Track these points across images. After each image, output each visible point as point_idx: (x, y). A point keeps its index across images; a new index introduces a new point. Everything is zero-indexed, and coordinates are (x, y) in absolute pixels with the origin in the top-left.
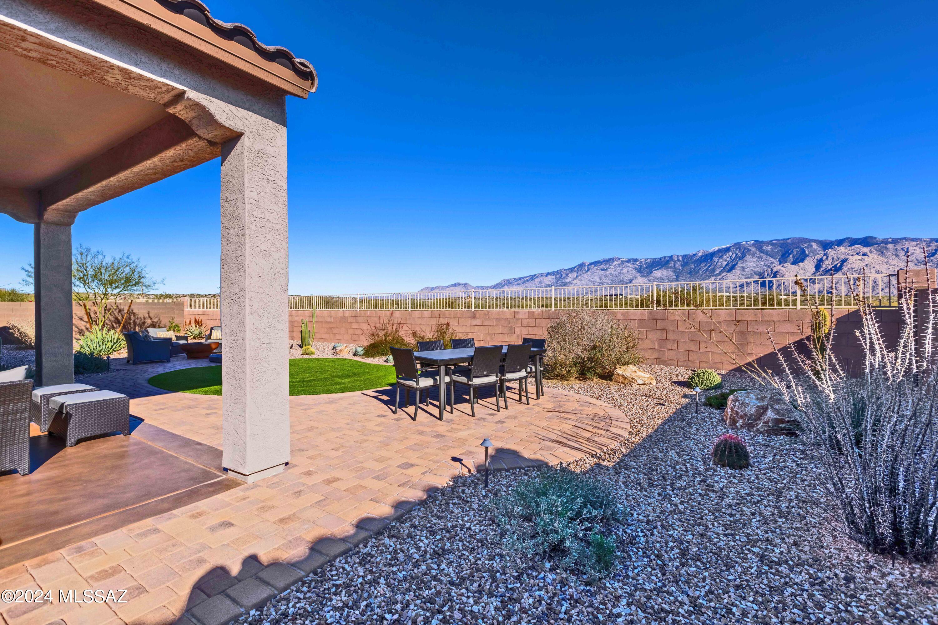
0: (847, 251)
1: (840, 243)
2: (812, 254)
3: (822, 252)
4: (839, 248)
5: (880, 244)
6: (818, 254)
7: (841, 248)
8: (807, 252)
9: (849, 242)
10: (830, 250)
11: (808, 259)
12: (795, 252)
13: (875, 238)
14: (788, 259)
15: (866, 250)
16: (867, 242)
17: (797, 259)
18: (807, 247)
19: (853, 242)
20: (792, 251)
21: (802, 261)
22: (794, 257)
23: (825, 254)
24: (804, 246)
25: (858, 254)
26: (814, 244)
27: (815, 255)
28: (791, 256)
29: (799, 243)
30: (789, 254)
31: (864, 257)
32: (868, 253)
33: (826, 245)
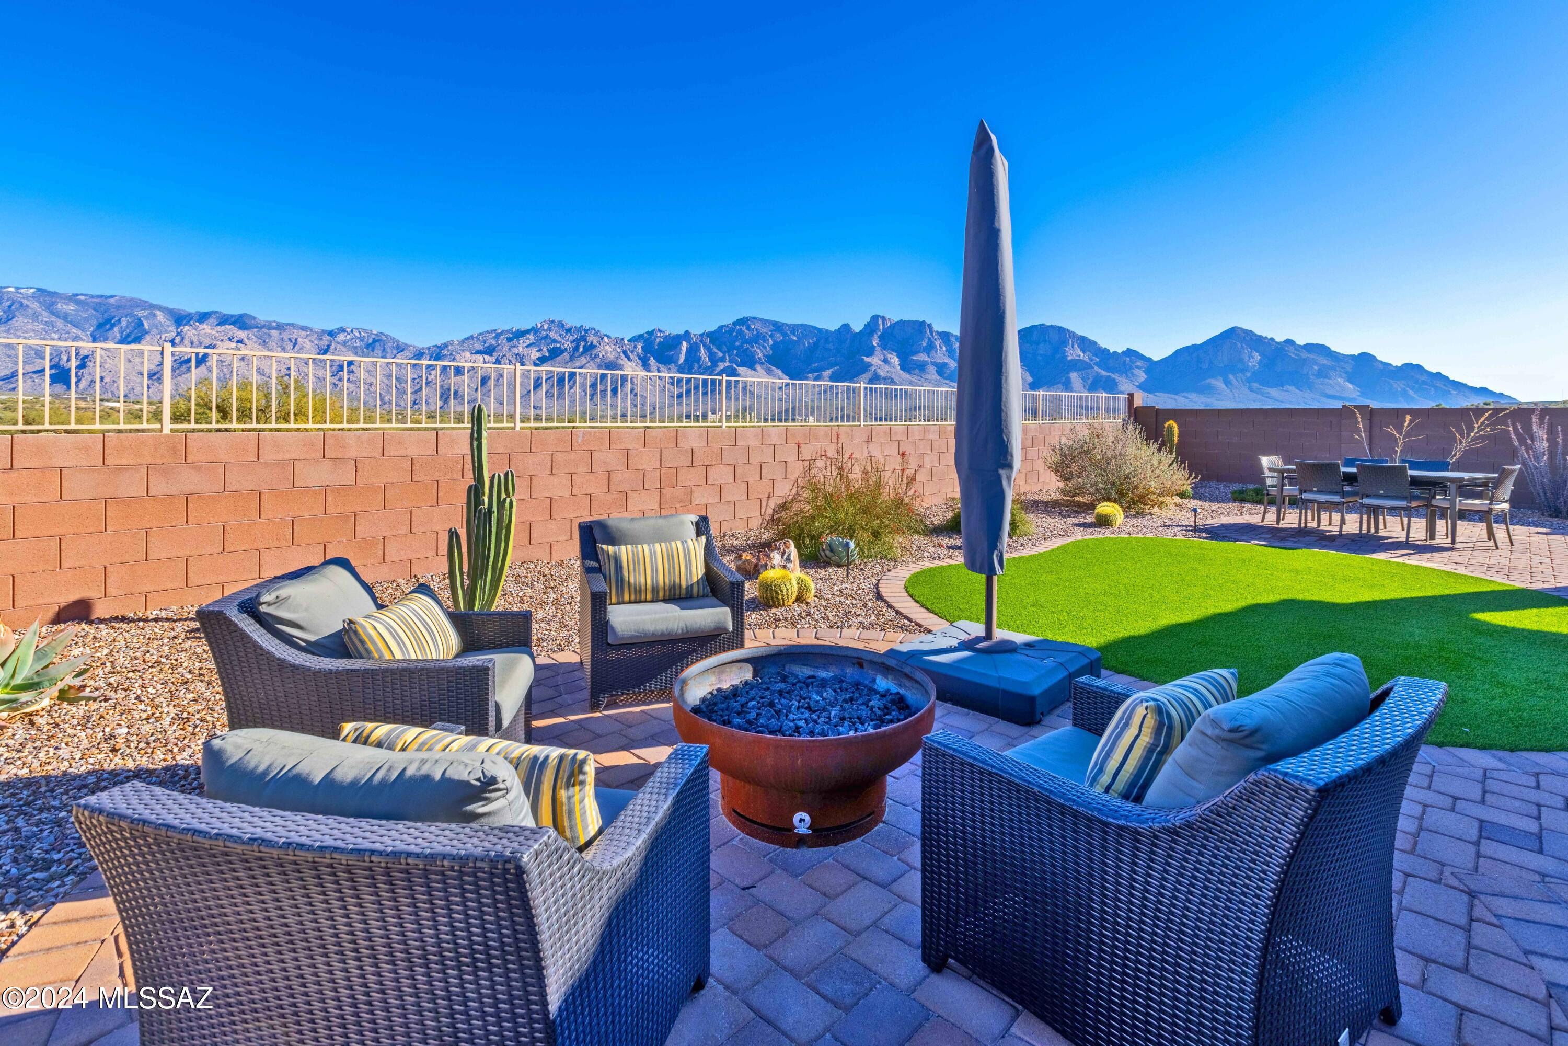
0: (214, 332)
1: (203, 317)
2: (155, 331)
3: (173, 328)
4: (201, 327)
5: (261, 328)
6: (166, 332)
7: (205, 326)
8: (146, 326)
9: (218, 318)
10: (187, 328)
11: (148, 337)
12: (124, 323)
13: (255, 318)
14: (110, 334)
15: (242, 334)
16: (241, 322)
17: (128, 336)
18: (147, 318)
19: (224, 320)
20: (119, 321)
21: (138, 340)
22: (121, 333)
23: (178, 334)
24: (141, 313)
25: (230, 339)
26: (158, 313)
27: (160, 333)
28: (116, 329)
29: (131, 307)
30: (113, 326)
31: (240, 345)
32: (245, 340)
33: (180, 319)
